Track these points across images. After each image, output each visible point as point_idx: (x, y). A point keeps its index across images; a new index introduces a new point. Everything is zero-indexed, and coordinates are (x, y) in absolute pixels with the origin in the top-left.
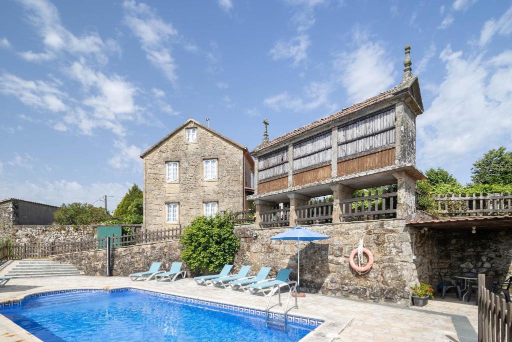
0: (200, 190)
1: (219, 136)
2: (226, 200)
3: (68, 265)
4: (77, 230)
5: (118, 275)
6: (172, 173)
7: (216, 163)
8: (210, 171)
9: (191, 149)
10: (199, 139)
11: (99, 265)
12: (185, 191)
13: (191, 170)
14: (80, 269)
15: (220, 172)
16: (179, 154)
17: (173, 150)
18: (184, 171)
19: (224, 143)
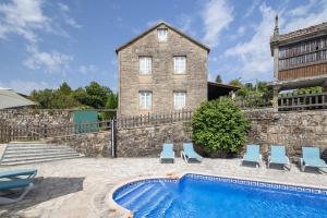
0: (171, 82)
1: (186, 38)
2: (193, 91)
3: (65, 147)
4: (52, 114)
5: (122, 156)
6: (145, 65)
7: (184, 60)
8: (180, 66)
9: (163, 47)
10: (170, 39)
11: (101, 147)
12: (157, 82)
13: (163, 64)
14: (80, 151)
15: (188, 67)
16: (151, 50)
17: (146, 47)
18: (155, 66)
19: (191, 44)
